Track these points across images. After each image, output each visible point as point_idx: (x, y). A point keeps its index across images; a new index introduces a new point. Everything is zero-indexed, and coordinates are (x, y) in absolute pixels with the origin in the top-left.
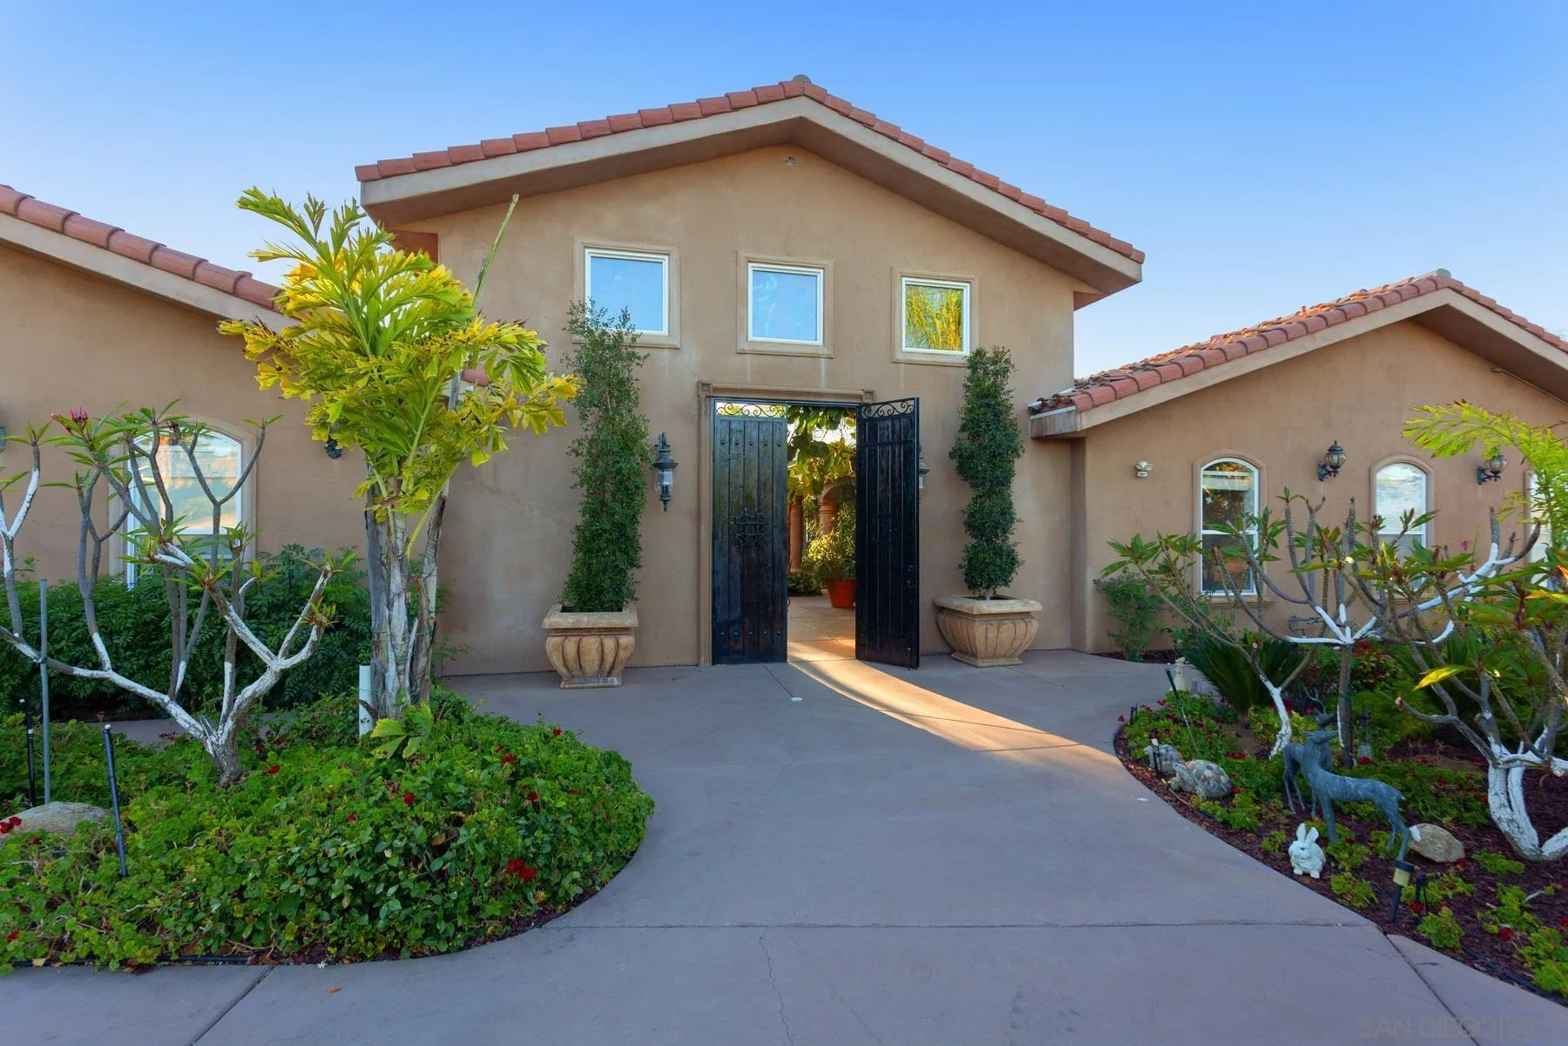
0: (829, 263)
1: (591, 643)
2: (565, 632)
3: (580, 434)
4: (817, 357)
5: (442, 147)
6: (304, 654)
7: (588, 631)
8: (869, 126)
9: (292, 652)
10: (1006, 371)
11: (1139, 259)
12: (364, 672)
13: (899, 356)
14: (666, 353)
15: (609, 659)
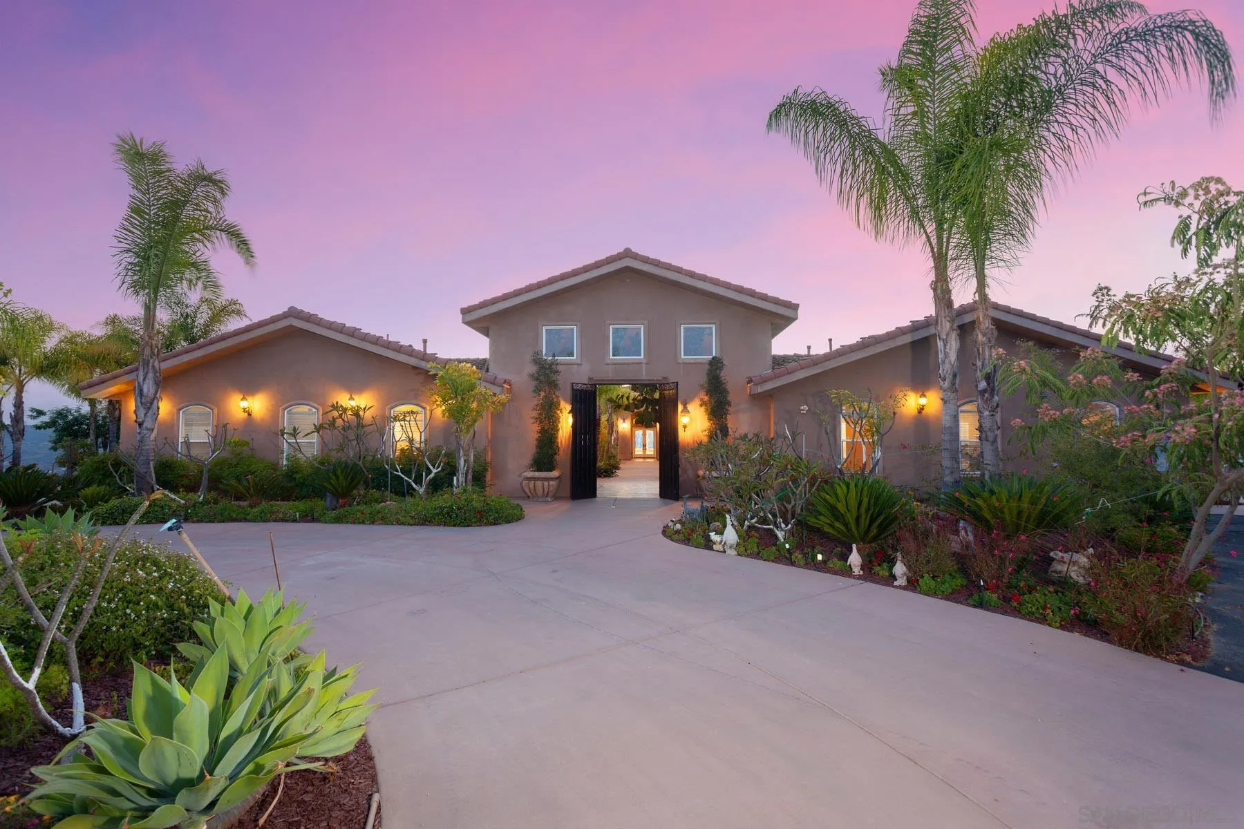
0: (646, 322)
1: (539, 483)
2: (529, 479)
3: (536, 403)
4: (641, 363)
5: (500, 294)
6: (440, 469)
7: (539, 479)
8: (657, 266)
9: (438, 467)
10: (722, 367)
11: (795, 307)
12: (455, 478)
13: (680, 361)
14: (575, 366)
15: (546, 490)
